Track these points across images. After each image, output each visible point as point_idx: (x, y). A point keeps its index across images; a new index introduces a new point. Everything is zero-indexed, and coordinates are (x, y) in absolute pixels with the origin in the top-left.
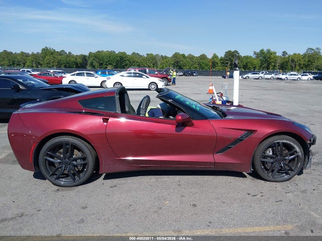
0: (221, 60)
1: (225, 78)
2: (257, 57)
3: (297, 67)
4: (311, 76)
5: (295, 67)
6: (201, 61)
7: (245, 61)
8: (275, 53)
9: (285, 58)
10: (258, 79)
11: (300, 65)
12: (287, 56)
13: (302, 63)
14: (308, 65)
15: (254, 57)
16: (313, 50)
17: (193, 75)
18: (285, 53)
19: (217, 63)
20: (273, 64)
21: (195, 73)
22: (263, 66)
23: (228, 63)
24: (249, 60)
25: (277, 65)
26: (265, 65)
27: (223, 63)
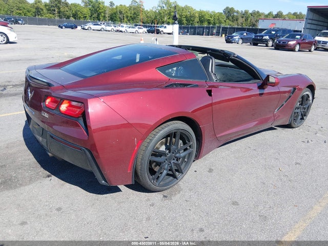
0: (46, 6)
1: (62, 28)
2: (86, 6)
3: (125, 19)
4: (145, 30)
5: (123, 19)
6: (21, 5)
7: (74, 9)
8: (103, 3)
9: (112, 9)
10: (100, 30)
11: (127, 17)
12: (114, 7)
13: (129, 15)
14: (135, 18)
15: (82, 5)
16: (137, 2)
17: (19, 24)
18: (112, 4)
19: (42, 10)
20: (103, 15)
21: (20, 20)
22: (94, 16)
23: (54, 10)
24: (78, 9)
25: (107, 16)
26: (95, 15)
27: (48, 10)
